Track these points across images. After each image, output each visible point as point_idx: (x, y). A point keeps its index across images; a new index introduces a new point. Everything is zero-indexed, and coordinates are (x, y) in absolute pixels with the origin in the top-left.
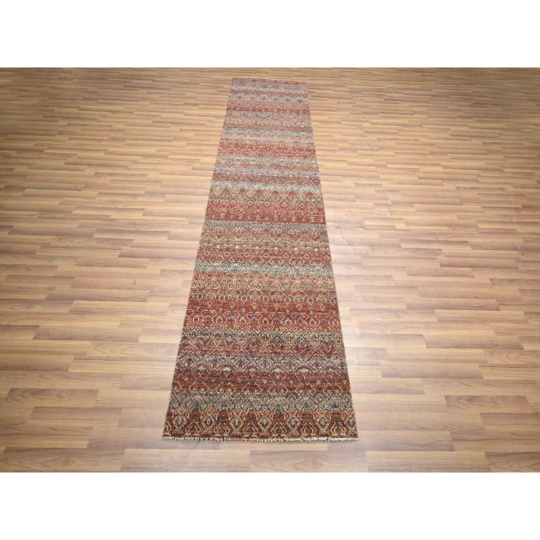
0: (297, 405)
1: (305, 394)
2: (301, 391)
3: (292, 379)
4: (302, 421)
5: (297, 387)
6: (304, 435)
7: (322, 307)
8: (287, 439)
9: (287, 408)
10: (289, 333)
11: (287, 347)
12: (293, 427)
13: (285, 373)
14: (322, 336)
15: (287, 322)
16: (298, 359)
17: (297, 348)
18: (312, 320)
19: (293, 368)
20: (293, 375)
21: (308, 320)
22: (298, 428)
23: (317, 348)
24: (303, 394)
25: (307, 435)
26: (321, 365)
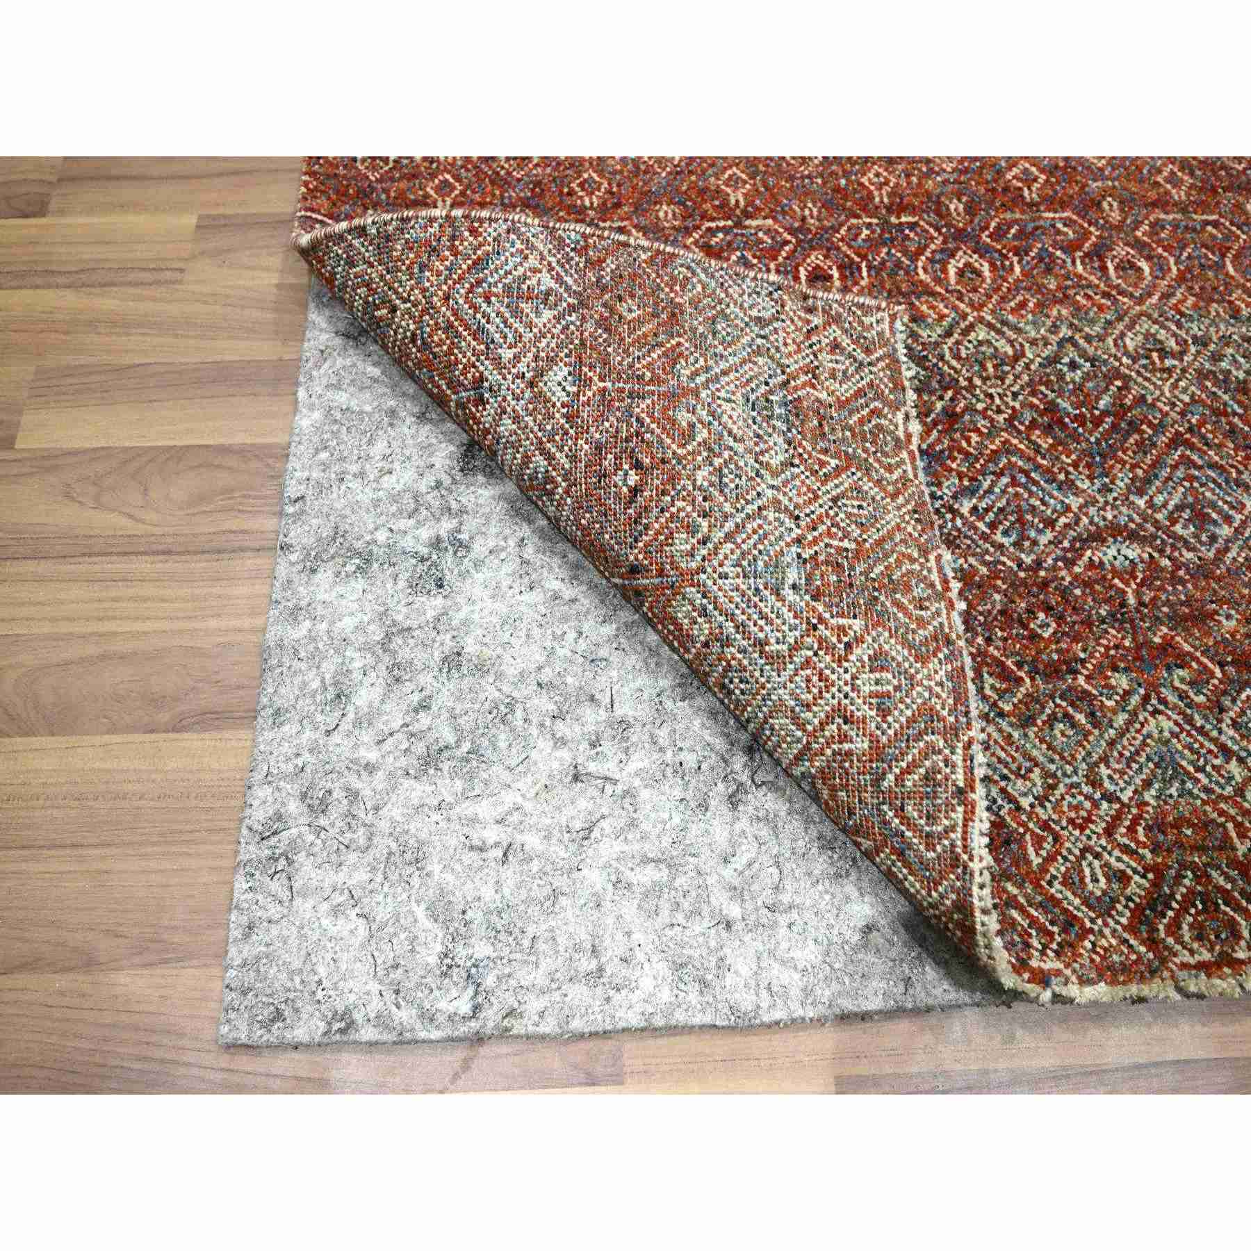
0: (1104, 771)
1: (1146, 699)
2: (1121, 681)
3: (1048, 609)
4: (1158, 870)
5: (1090, 653)
6: (1186, 957)
7: (1177, 184)
8: (1073, 990)
9: (1038, 790)
10: (982, 333)
11: (984, 413)
12: (1104, 906)
13: (995, 575)
14: (1202, 342)
15: (961, 273)
16: (1069, 486)
17: (1052, 419)
18: (1121, 251)
19: (1043, 540)
20: (1045, 584)
21: (1098, 255)
22: (1138, 913)
23: (1182, 414)
24: (1135, 700)
25: (1206, 956)
26: (1228, 520)
